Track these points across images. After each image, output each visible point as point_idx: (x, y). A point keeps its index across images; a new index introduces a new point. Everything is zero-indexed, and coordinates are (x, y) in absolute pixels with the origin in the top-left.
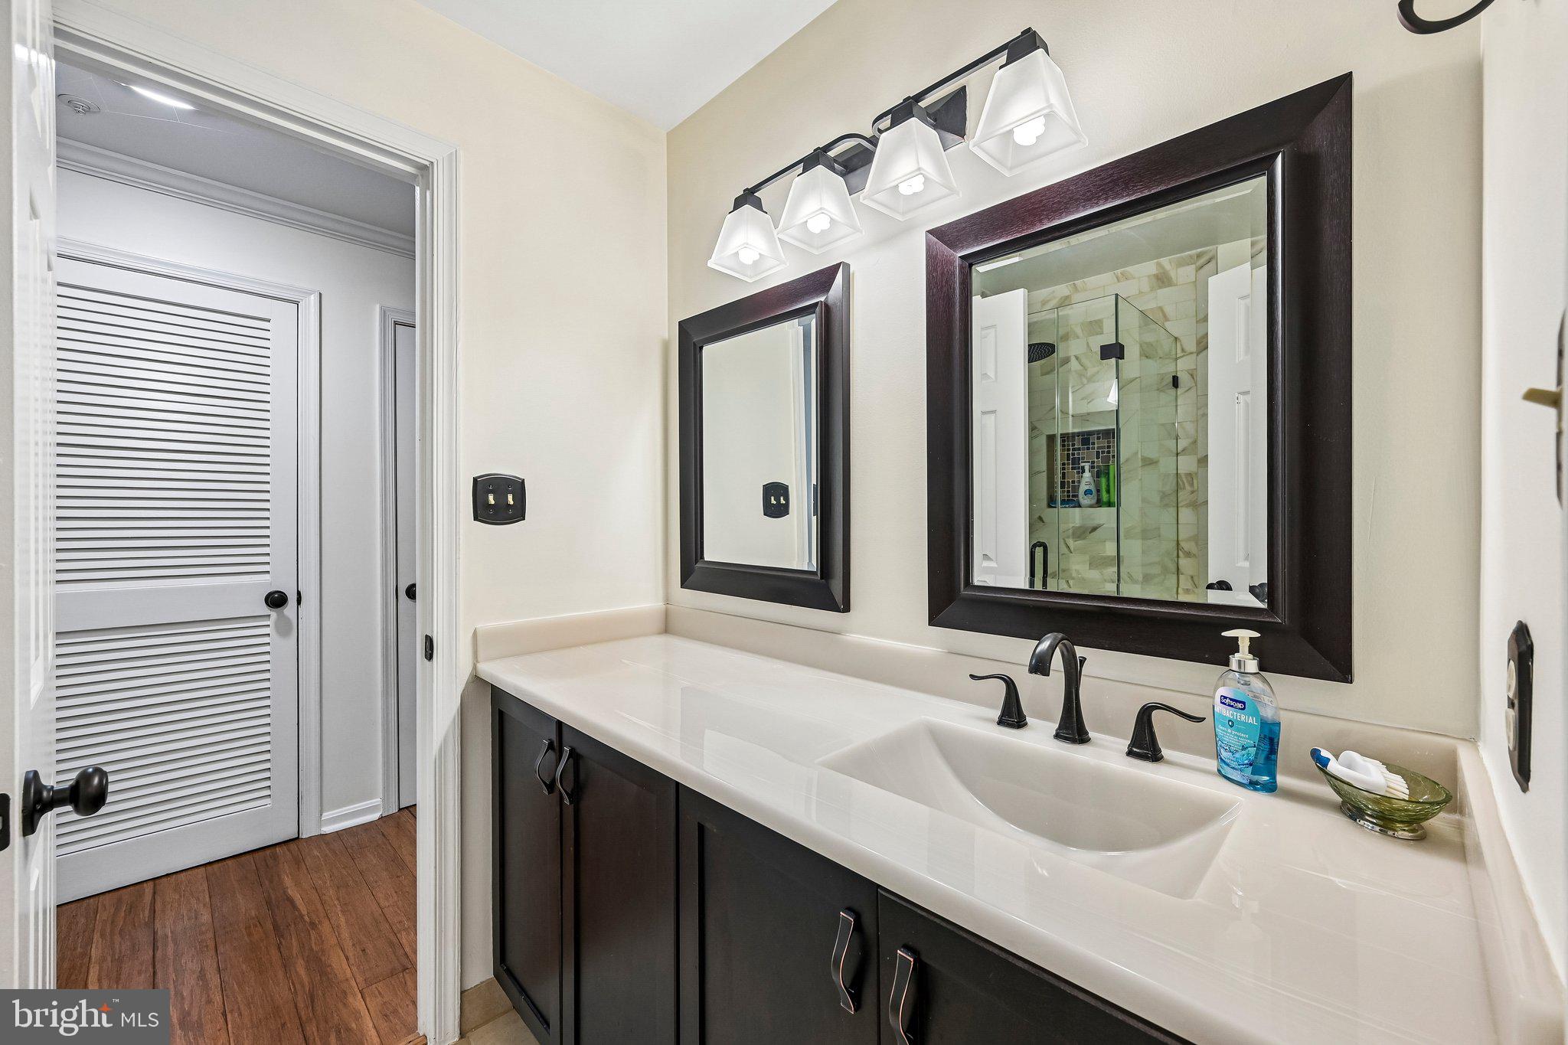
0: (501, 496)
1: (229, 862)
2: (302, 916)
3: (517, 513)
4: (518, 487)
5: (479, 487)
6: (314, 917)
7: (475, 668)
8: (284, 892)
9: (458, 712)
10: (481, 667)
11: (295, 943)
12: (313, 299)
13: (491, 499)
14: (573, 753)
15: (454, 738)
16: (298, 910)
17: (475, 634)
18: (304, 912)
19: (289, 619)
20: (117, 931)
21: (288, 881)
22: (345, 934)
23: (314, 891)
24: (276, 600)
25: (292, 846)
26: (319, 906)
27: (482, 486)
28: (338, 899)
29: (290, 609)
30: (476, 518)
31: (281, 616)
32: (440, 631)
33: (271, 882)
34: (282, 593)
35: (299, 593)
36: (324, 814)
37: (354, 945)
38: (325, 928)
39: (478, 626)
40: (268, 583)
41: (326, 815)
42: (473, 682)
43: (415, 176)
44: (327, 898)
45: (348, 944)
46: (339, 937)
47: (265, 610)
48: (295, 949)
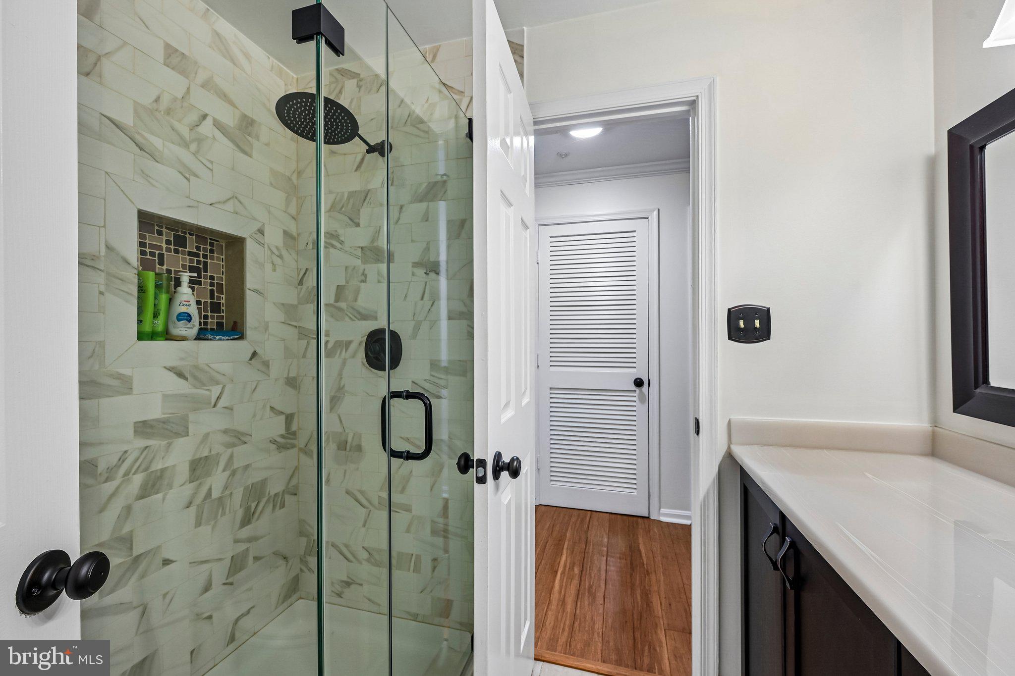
0: (749, 322)
1: (619, 516)
2: (644, 564)
3: (764, 334)
4: (765, 315)
5: (732, 316)
6: (649, 568)
7: (729, 447)
8: (638, 546)
9: (716, 475)
10: (733, 447)
11: (638, 578)
12: (655, 213)
13: (742, 324)
14: (793, 544)
15: (714, 493)
16: (643, 560)
17: (729, 421)
18: (645, 563)
19: (644, 394)
20: (576, 529)
21: (641, 540)
22: (662, 588)
23: (651, 553)
24: (639, 383)
25: (646, 520)
26: (652, 563)
27: (734, 315)
28: (662, 564)
29: (645, 388)
30: (730, 338)
31: (641, 392)
32: (704, 417)
33: (634, 536)
34: (641, 379)
35: (649, 380)
36: (662, 509)
37: (665, 598)
38: (653, 577)
39: (732, 417)
40: (635, 373)
41: (663, 510)
42: (728, 457)
43: (688, 111)
44: (657, 560)
45: (663, 595)
46: (659, 587)
47: (633, 388)
48: (638, 582)
